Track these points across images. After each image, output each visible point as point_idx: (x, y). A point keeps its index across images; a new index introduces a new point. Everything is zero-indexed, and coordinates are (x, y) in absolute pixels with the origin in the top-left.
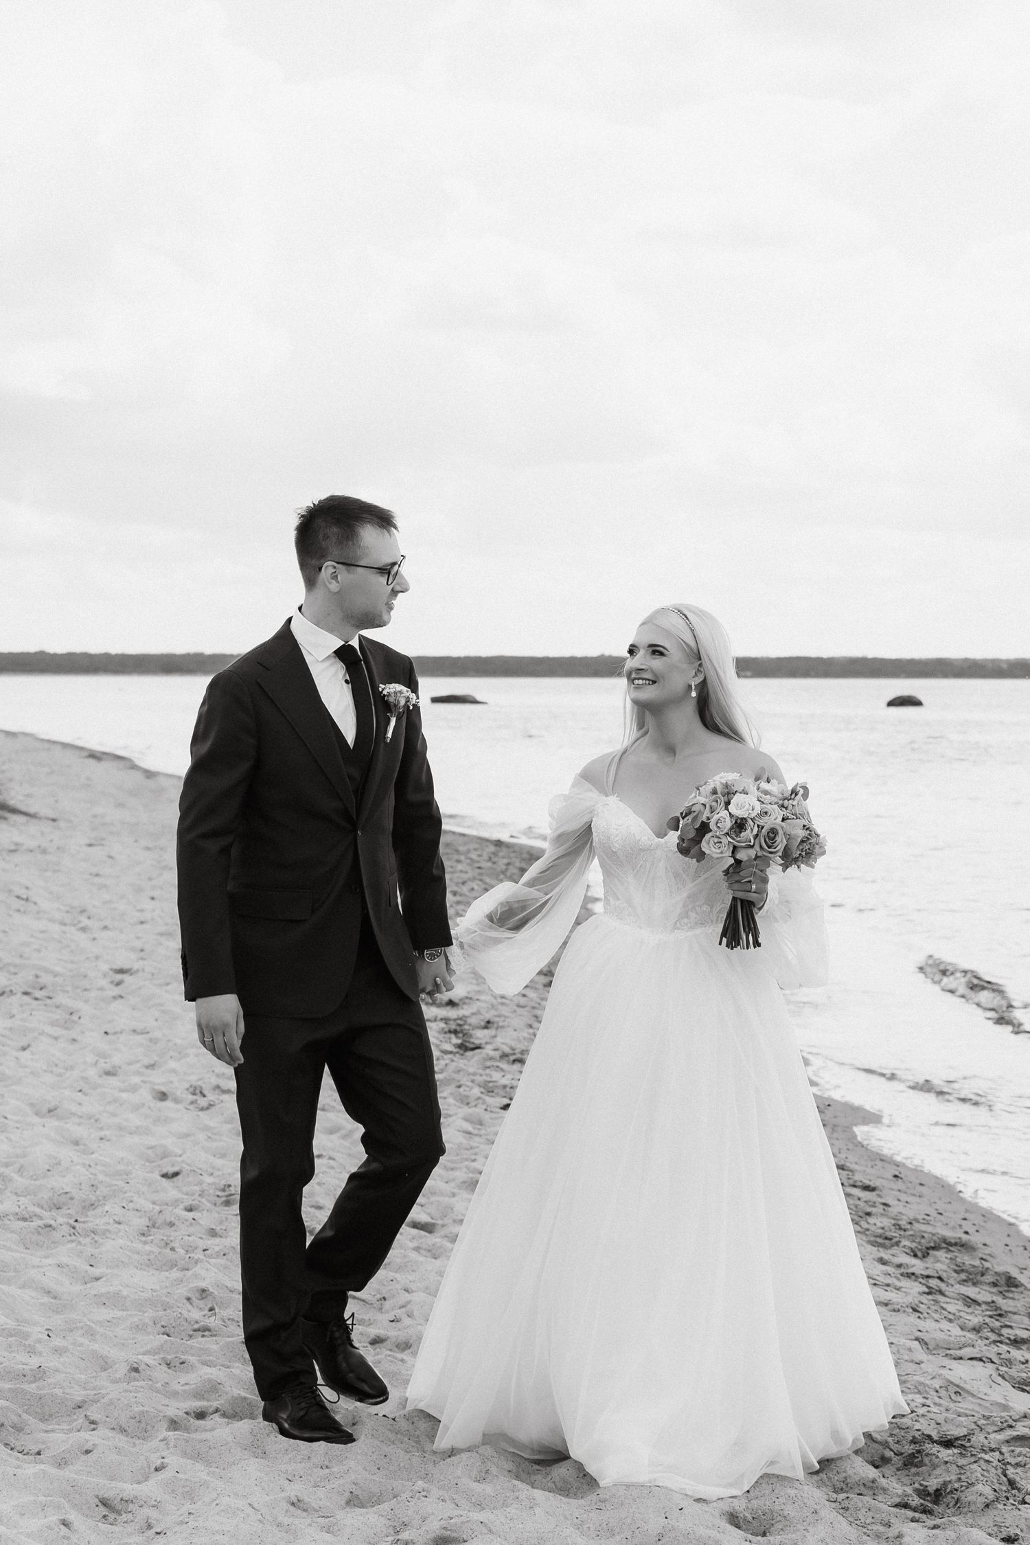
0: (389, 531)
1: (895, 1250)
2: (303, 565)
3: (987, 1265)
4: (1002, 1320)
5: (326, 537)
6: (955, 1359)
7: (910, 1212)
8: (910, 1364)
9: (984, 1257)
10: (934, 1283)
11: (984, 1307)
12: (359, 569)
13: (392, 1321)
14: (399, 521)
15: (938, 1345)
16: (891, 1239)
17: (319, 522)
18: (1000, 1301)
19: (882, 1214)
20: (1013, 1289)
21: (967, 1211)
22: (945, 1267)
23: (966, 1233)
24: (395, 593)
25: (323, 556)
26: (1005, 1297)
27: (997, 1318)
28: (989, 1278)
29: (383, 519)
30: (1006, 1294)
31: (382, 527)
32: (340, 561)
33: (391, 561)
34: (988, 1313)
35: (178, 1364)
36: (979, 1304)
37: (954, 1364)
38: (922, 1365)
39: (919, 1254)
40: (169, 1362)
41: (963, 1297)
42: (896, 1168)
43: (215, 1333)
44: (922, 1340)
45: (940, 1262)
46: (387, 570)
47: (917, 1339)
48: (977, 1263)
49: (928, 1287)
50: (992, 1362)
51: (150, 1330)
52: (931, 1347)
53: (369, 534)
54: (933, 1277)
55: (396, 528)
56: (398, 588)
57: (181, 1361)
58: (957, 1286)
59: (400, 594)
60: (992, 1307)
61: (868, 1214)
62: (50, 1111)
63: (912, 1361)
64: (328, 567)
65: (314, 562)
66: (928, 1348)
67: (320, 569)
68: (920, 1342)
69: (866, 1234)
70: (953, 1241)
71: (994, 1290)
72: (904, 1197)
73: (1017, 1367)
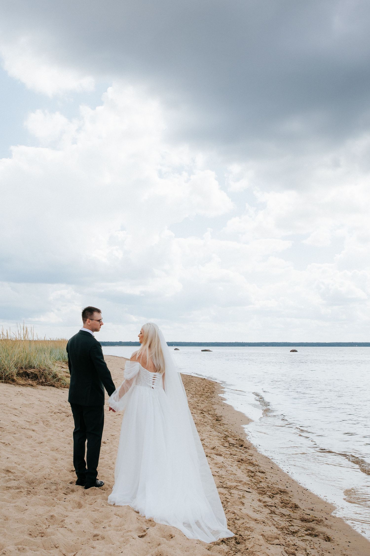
0: (99, 313)
1: (265, 496)
2: (83, 320)
3: (291, 499)
4: (291, 522)
5: (88, 314)
6: (272, 544)
7: (273, 480)
8: (258, 546)
9: (290, 496)
10: (273, 508)
11: (287, 517)
12: (94, 320)
13: (104, 528)
14: (102, 311)
15: (268, 537)
16: (264, 492)
17: (86, 311)
18: (292, 514)
19: (264, 482)
20: (296, 509)
21: (289, 479)
22: (278, 501)
23: (287, 487)
24: (101, 325)
25: (87, 318)
26: (294, 512)
27: (290, 521)
28: (290, 505)
29: (99, 311)
30: (294, 511)
31: (98, 312)
32: (91, 319)
33: (100, 319)
34: (287, 520)
35: (22, 550)
36: (285, 516)
37: (271, 547)
38: (261, 547)
39: (271, 497)
40: (19, 549)
41: (281, 513)
42: (272, 465)
43: (45, 534)
44: (264, 535)
45: (277, 500)
46: (99, 321)
47: (262, 535)
48: (288, 499)
49: (271, 511)
50: (283, 545)
51: (25, 532)
52: (266, 537)
53: (96, 314)
54: (273, 506)
55: (101, 313)
56: (101, 324)
57: (23, 548)
58: (280, 509)
59: (102, 325)
60: (289, 517)
61: (261, 482)
62: (56, 450)
63: (259, 545)
64: (88, 320)
65: (85, 319)
66: (265, 538)
67: (86, 321)
68: (263, 536)
69: (257, 490)
70: (282, 490)
71: (291, 509)
72: (272, 475)
73: (291, 547)
